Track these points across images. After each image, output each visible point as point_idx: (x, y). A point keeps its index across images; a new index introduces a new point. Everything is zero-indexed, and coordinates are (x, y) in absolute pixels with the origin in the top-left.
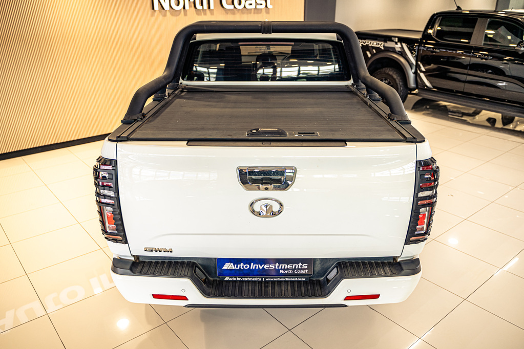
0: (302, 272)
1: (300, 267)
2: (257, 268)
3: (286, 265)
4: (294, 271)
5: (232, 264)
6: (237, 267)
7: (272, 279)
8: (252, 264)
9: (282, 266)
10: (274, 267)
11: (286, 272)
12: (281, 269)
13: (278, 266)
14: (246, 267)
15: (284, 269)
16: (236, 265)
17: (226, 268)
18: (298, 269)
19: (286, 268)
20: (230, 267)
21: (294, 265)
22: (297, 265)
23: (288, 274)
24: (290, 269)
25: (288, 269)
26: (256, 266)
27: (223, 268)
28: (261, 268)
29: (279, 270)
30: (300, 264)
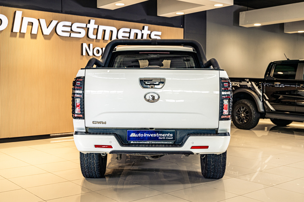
0: (170, 138)
1: (169, 136)
2: (147, 136)
3: (162, 135)
4: (166, 138)
5: (135, 134)
6: (137, 135)
7: (155, 143)
8: (145, 134)
9: (160, 135)
10: (156, 136)
11: (162, 138)
12: (160, 137)
13: (158, 135)
14: (142, 135)
15: (161, 137)
16: (137, 134)
17: (132, 136)
18: (168, 137)
19: (162, 136)
20: (134, 135)
21: (166, 134)
22: (167, 134)
23: (162, 140)
24: (164, 137)
25: (163, 137)
26: (147, 135)
27: (130, 136)
28: (149, 136)
29: (158, 137)
30: (169, 134)
